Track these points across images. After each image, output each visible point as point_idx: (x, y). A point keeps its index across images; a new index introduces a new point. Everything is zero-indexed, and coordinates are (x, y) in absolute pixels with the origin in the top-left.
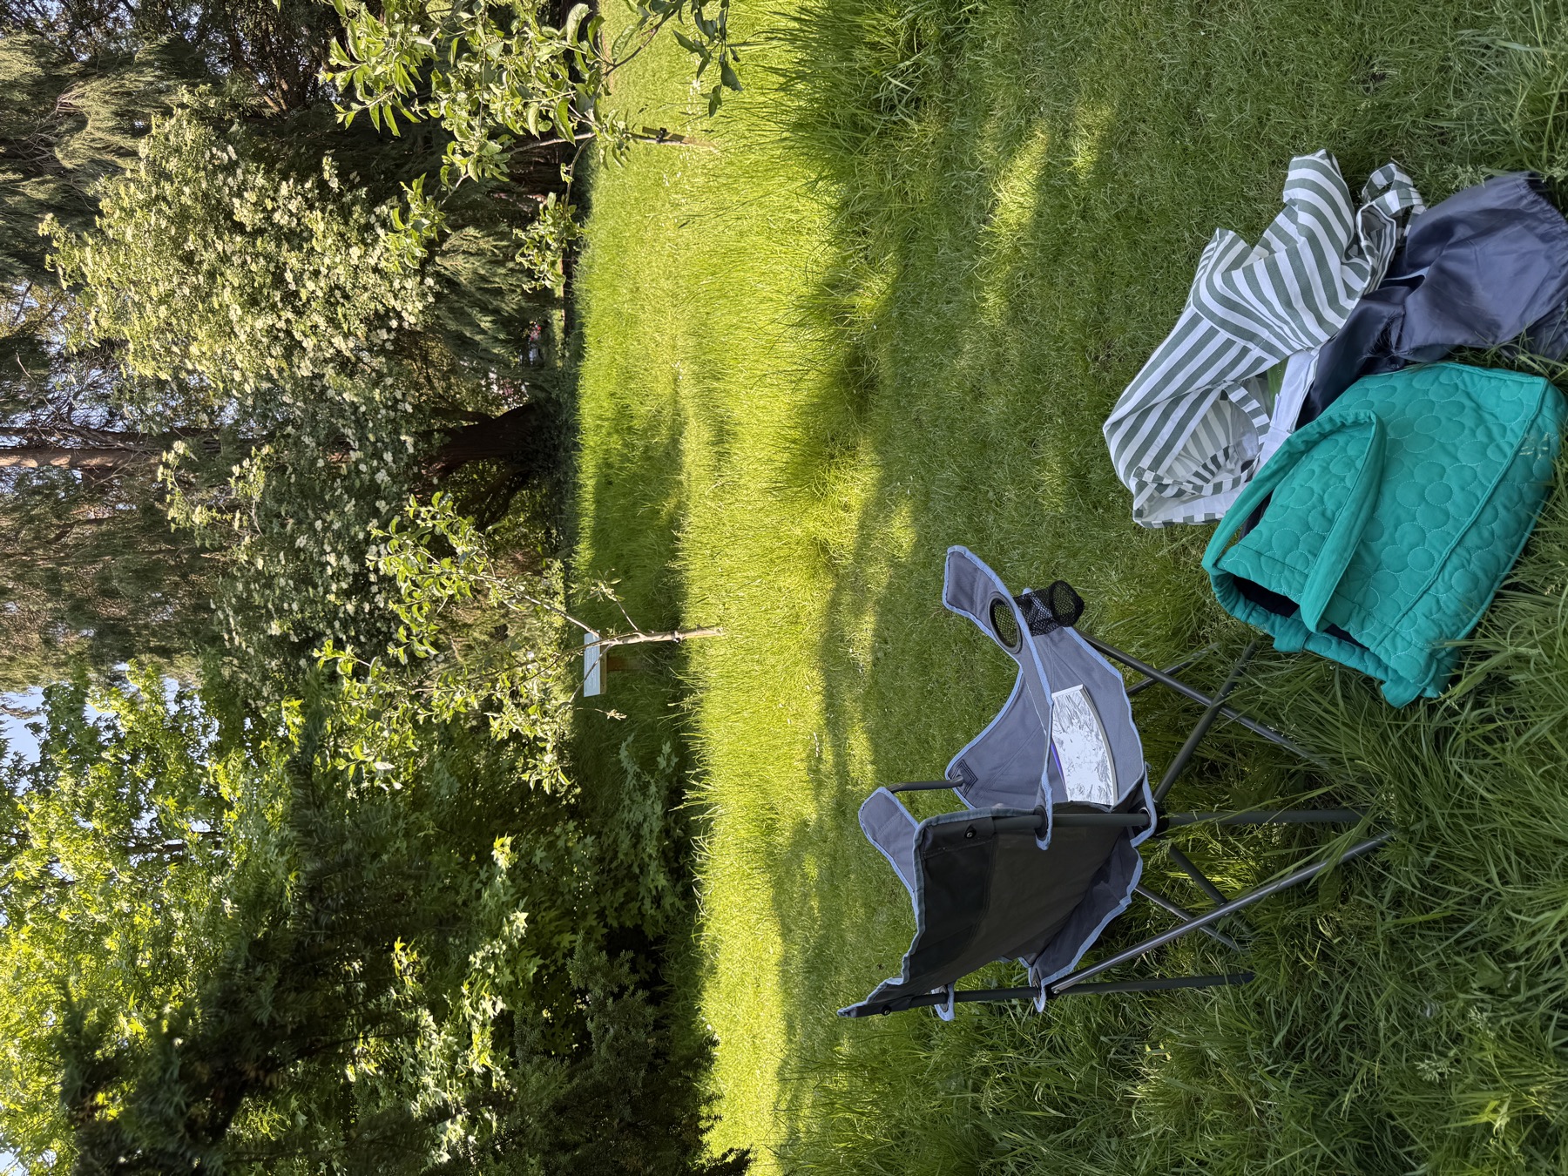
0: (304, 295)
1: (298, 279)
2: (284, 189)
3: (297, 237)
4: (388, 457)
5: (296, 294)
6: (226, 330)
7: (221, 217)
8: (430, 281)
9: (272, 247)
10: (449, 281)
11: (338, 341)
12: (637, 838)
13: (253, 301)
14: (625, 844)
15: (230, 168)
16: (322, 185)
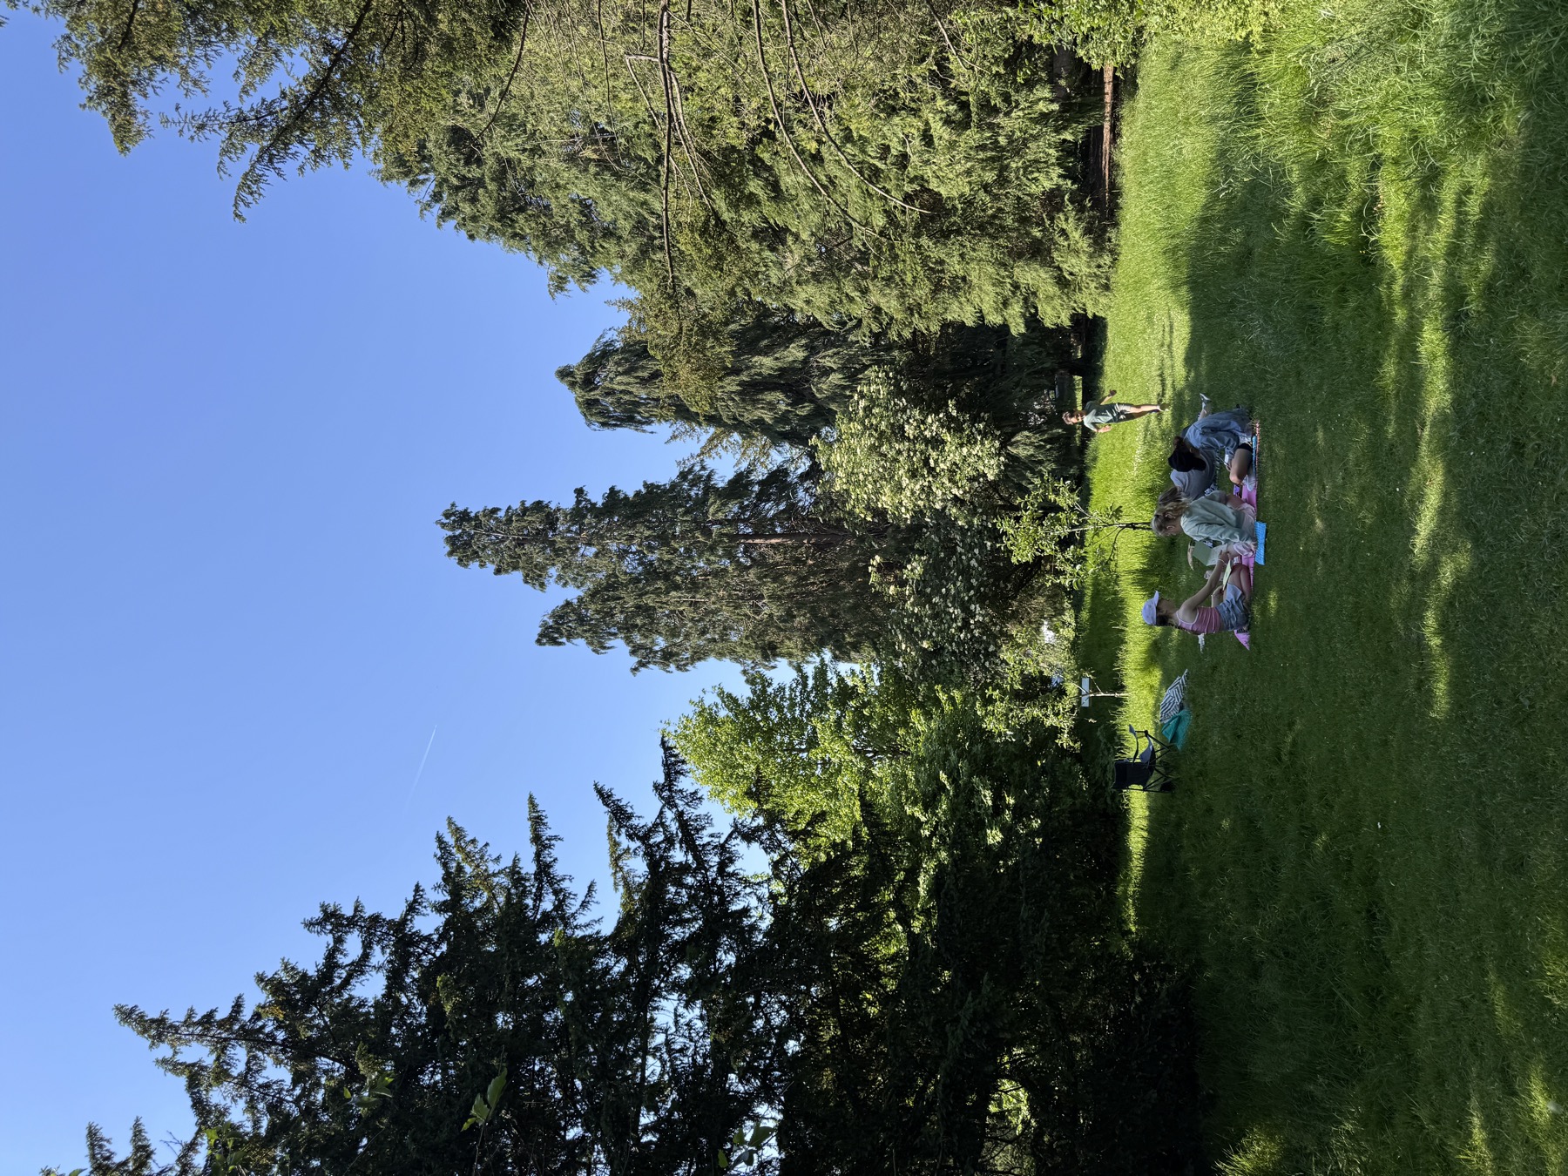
0: (938, 470)
1: (936, 461)
2: (929, 420)
3: (937, 442)
4: (976, 551)
5: (934, 469)
6: (899, 489)
7: (898, 432)
8: (1002, 459)
9: (923, 447)
10: (1013, 458)
11: (955, 491)
12: (1105, 771)
13: (913, 474)
14: (1099, 774)
15: (904, 410)
16: (948, 415)
